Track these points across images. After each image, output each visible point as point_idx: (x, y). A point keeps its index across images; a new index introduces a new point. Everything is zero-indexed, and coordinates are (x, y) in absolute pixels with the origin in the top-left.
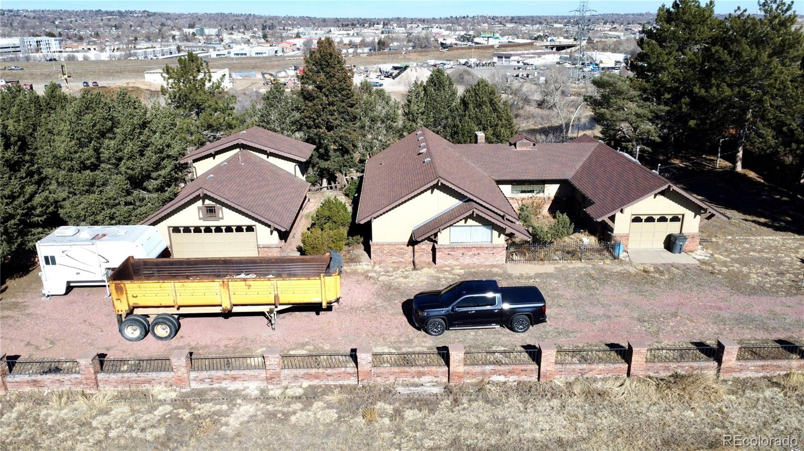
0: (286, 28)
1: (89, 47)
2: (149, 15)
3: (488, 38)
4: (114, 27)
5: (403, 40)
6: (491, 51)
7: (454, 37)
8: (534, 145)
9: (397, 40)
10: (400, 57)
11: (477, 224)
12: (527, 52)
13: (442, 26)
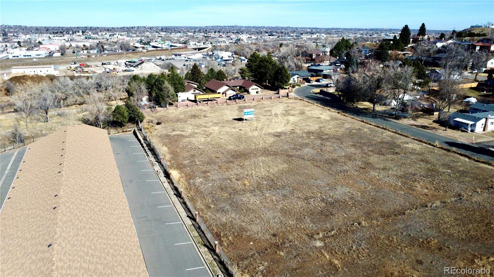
7: (136, 41)
12: (188, 52)
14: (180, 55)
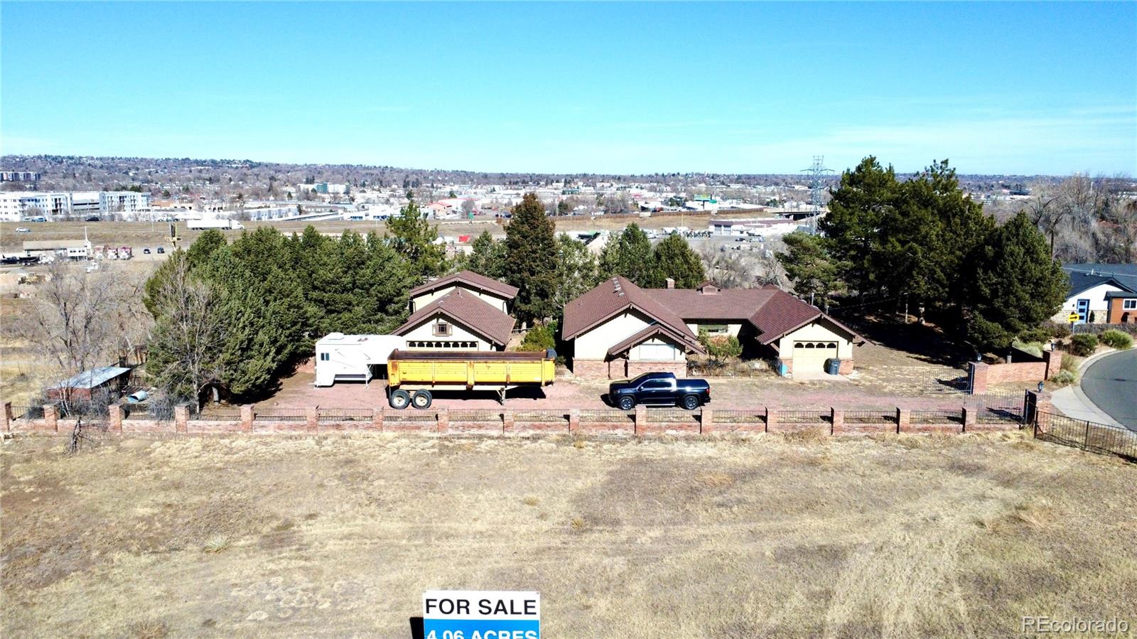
0: (435, 185)
1: (183, 205)
2: (252, 165)
3: (704, 201)
4: (207, 180)
5: (592, 203)
6: (707, 218)
7: (660, 200)
8: (719, 290)
9: (584, 202)
10: (588, 223)
11: (662, 343)
12: (754, 220)
13: (643, 185)
14: (728, 225)
